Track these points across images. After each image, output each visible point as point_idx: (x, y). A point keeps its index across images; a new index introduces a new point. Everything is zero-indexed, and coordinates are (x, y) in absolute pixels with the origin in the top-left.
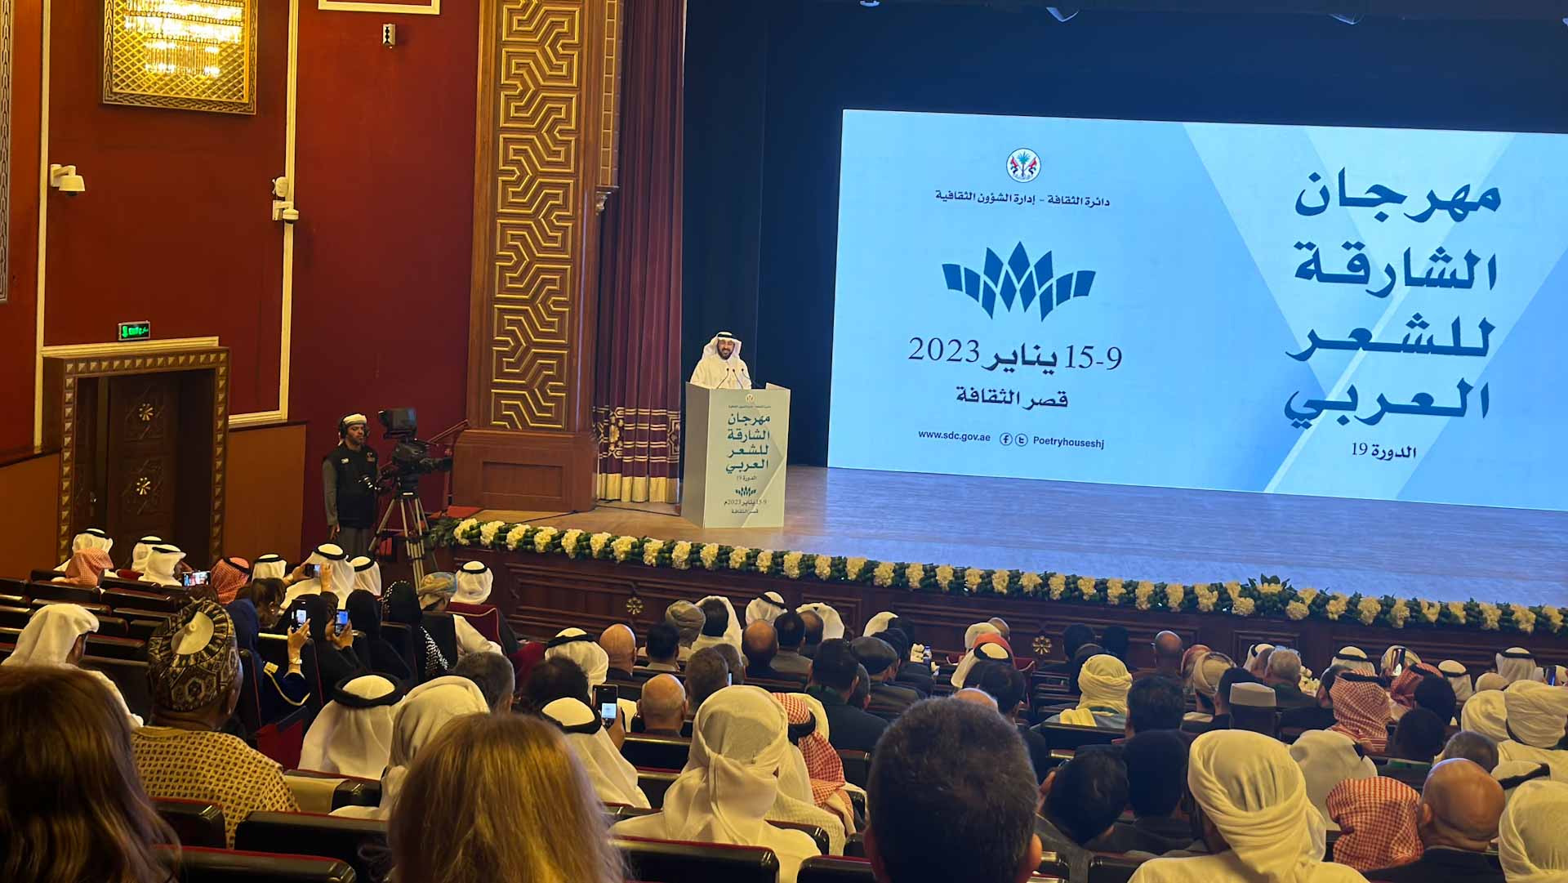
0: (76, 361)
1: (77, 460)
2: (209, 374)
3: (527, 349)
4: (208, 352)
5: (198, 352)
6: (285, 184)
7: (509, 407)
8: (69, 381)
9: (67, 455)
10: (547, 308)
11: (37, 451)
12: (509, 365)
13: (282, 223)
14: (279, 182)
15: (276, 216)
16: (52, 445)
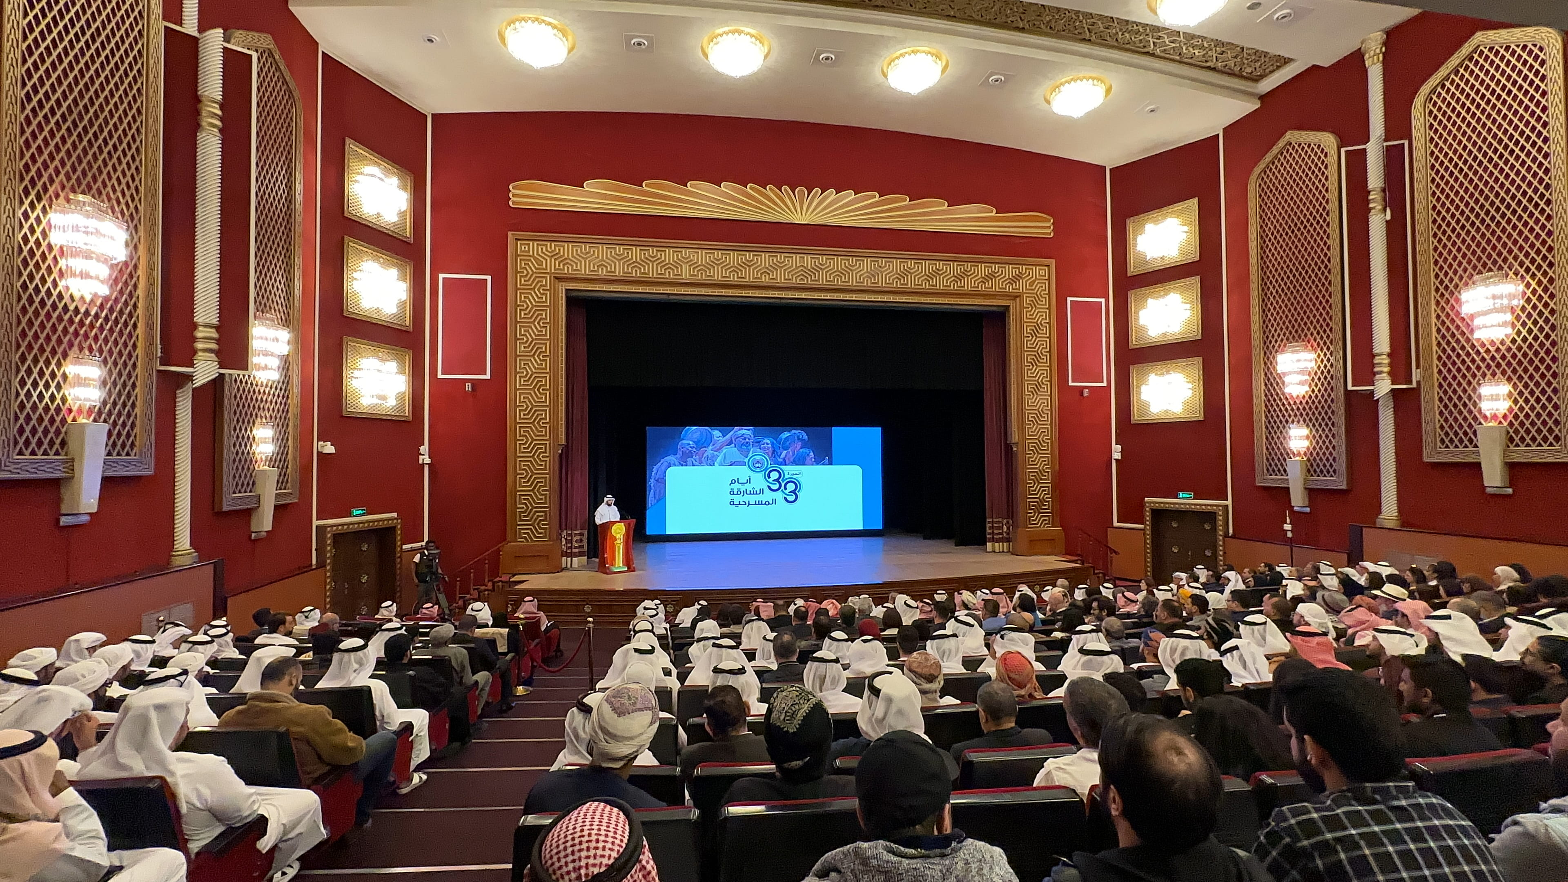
0: (332, 526)
1: (333, 570)
2: (394, 528)
3: (531, 510)
4: (392, 519)
5: (388, 519)
6: (424, 449)
7: (525, 533)
8: (329, 535)
9: (328, 568)
10: (539, 493)
11: (314, 567)
12: (524, 516)
13: (423, 464)
14: (422, 448)
15: (421, 462)
16: (321, 565)
